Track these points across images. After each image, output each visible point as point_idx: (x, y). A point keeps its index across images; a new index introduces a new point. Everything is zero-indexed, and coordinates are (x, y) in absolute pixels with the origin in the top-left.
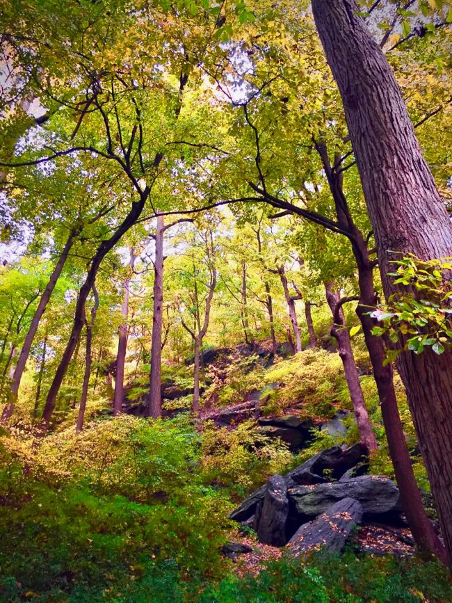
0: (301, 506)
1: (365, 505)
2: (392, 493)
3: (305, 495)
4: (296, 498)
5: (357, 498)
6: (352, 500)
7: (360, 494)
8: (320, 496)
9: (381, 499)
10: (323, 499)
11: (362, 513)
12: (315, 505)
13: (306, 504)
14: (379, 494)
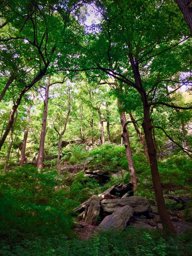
0: (106, 208)
1: (134, 208)
2: (146, 204)
3: (108, 203)
4: (104, 205)
5: (130, 205)
6: (129, 206)
7: (132, 204)
8: (115, 204)
9: (141, 206)
10: (116, 206)
11: (133, 212)
12: (112, 208)
13: (108, 207)
14: (140, 204)
